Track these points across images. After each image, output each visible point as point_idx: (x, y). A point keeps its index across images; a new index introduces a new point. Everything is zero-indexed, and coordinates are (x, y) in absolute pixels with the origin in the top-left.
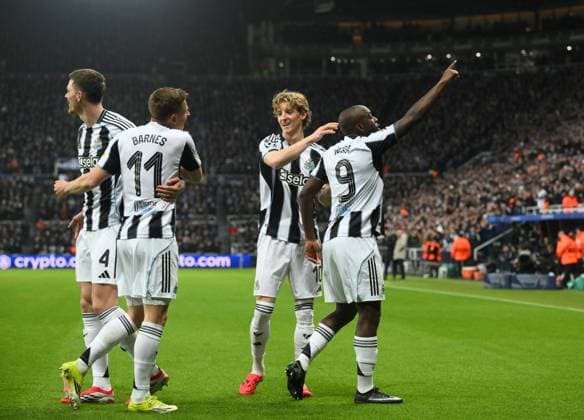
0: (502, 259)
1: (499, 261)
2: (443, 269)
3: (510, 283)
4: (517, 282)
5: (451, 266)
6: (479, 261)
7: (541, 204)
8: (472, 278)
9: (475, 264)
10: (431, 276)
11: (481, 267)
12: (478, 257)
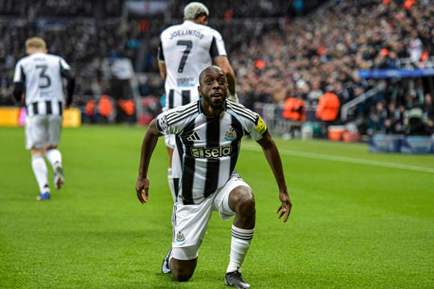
2: (307, 128)
3: (399, 147)
4: (407, 145)
5: (317, 125)
7: (415, 55)
8: (341, 139)
9: (343, 123)
10: (293, 136)
11: (352, 127)
12: (348, 115)
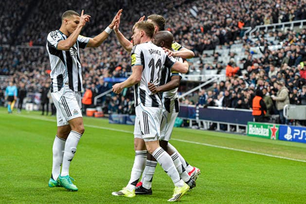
0: (112, 104)
1: (111, 106)
6: (98, 105)
11: (99, 109)
12: (97, 103)
